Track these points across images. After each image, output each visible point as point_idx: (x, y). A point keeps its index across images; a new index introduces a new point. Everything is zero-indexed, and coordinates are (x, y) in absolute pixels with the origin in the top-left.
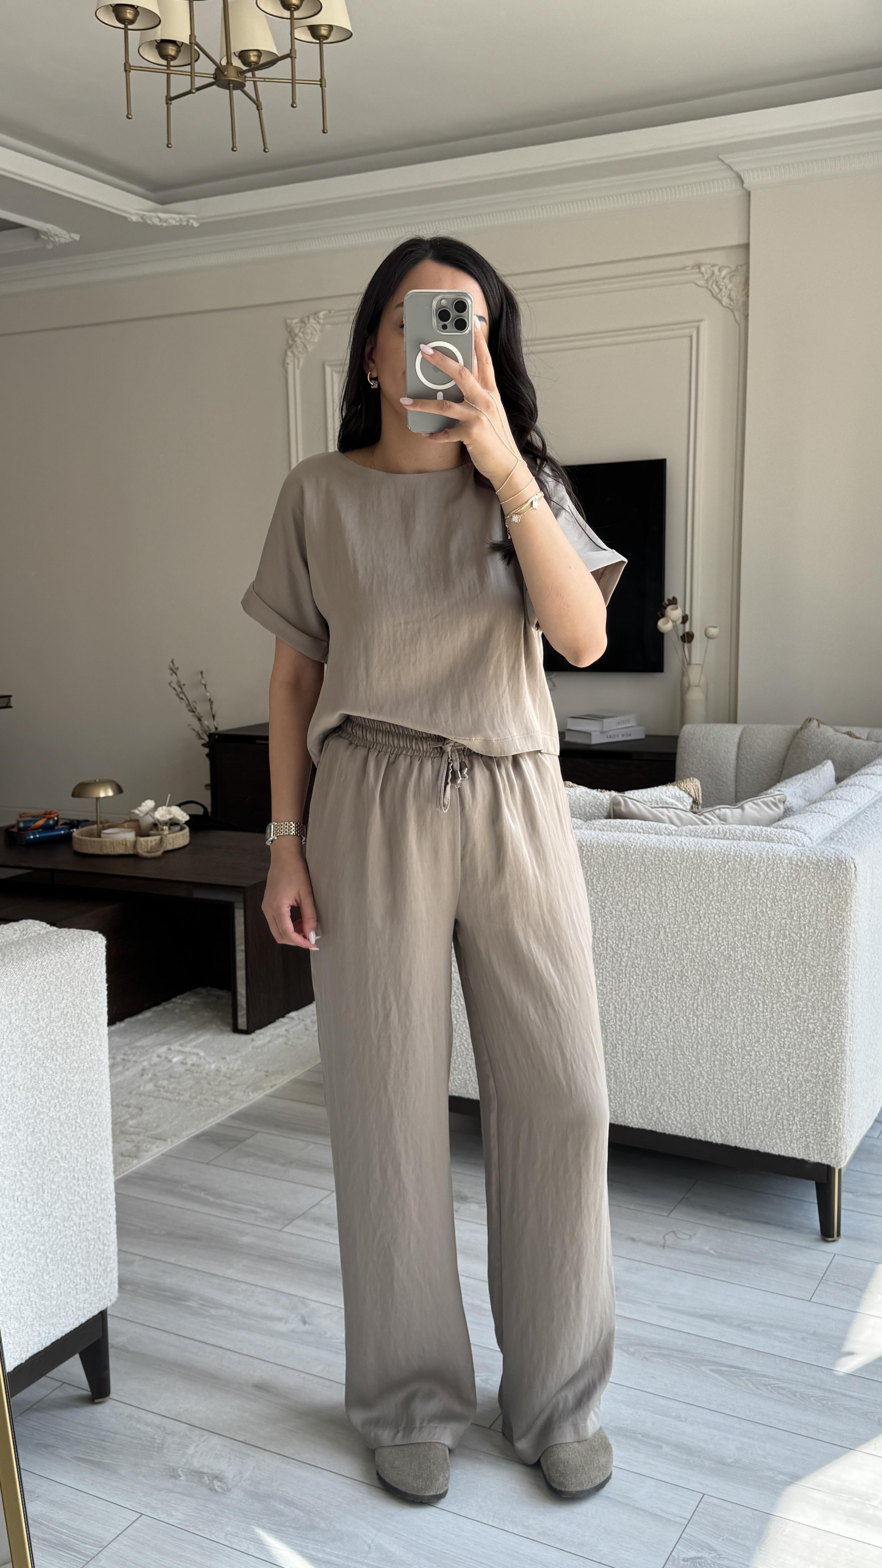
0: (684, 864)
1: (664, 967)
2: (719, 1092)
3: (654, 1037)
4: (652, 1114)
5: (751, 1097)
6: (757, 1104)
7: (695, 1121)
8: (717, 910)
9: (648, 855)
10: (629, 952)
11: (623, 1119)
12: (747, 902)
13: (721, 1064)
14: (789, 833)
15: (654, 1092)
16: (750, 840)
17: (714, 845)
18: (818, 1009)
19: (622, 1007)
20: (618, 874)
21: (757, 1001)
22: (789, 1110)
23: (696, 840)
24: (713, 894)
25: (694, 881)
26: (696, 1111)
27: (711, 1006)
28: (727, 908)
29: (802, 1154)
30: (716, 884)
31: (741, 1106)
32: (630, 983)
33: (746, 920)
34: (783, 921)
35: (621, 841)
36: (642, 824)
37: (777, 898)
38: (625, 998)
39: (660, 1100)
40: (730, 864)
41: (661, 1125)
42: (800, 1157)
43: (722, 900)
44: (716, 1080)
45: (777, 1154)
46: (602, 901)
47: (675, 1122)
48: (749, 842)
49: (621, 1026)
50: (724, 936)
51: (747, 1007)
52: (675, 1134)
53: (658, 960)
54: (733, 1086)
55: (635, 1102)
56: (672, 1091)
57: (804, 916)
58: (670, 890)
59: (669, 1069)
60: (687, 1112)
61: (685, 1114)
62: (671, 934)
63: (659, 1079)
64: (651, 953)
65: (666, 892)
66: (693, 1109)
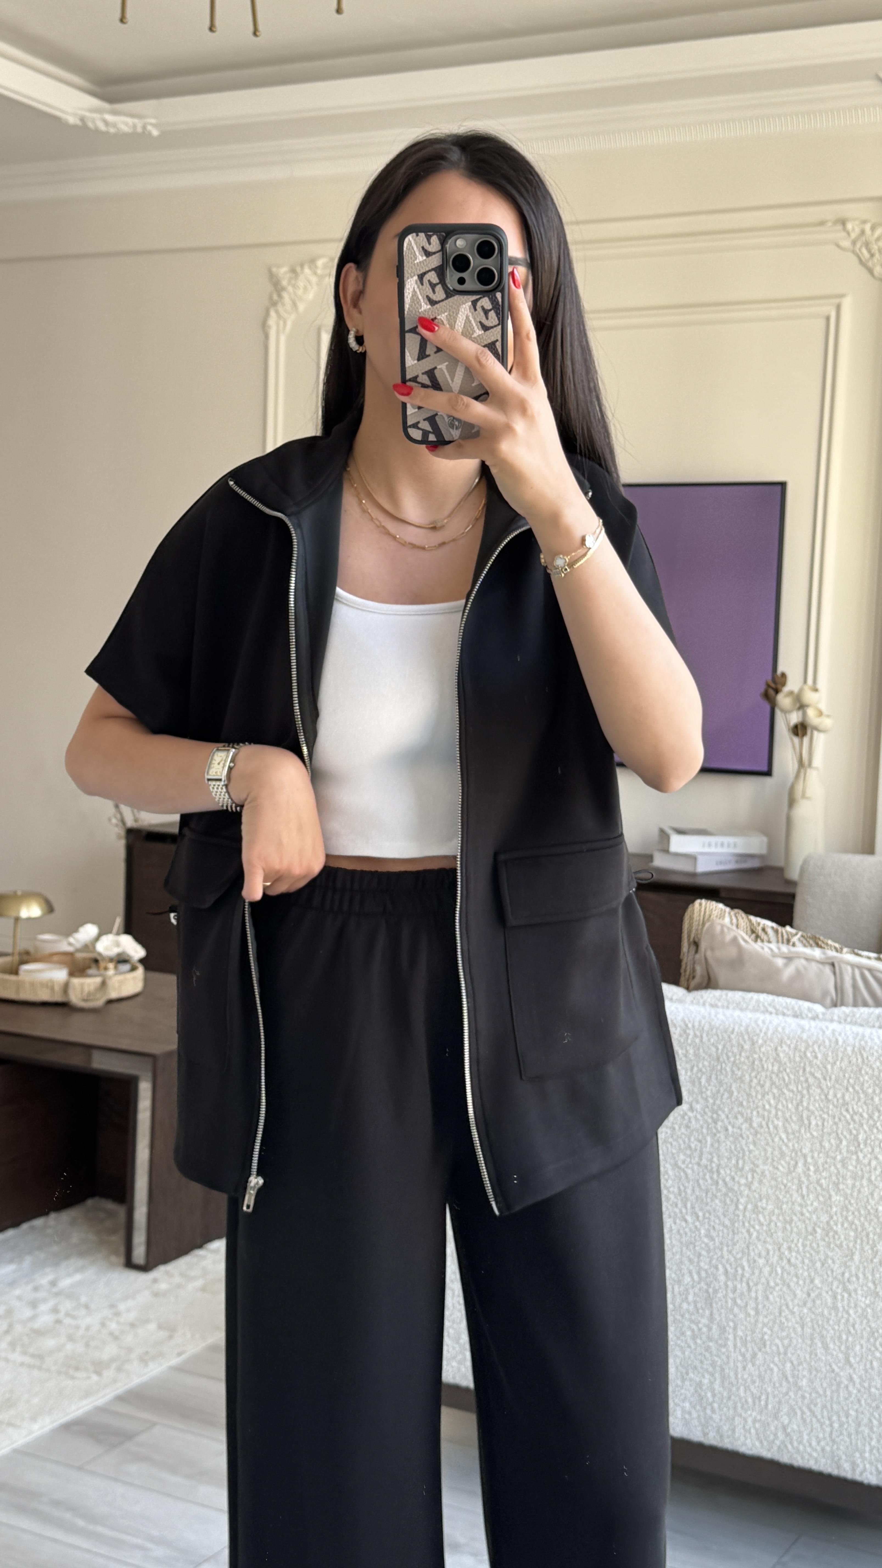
0: (838, 1063)
1: (802, 1214)
3: (783, 1320)
4: (775, 1435)
7: (838, 1449)
9: (785, 1048)
10: (750, 1188)
15: (780, 1402)
19: (737, 1271)
20: (739, 1073)
23: (854, 1028)
25: (851, 1089)
26: (841, 1434)
27: (870, 1278)
35: (744, 1024)
39: (788, 1414)
41: (788, 1452)
44: (873, 1390)
46: (714, 1112)
47: (809, 1450)
49: (734, 1300)
52: (807, 1466)
53: (793, 1204)
55: (751, 1415)
56: (806, 1401)
58: (815, 1100)
59: (804, 1369)
60: (827, 1435)
61: (824, 1438)
62: (814, 1166)
63: (788, 1382)
64: (783, 1193)
65: (809, 1104)
66: (837, 1431)
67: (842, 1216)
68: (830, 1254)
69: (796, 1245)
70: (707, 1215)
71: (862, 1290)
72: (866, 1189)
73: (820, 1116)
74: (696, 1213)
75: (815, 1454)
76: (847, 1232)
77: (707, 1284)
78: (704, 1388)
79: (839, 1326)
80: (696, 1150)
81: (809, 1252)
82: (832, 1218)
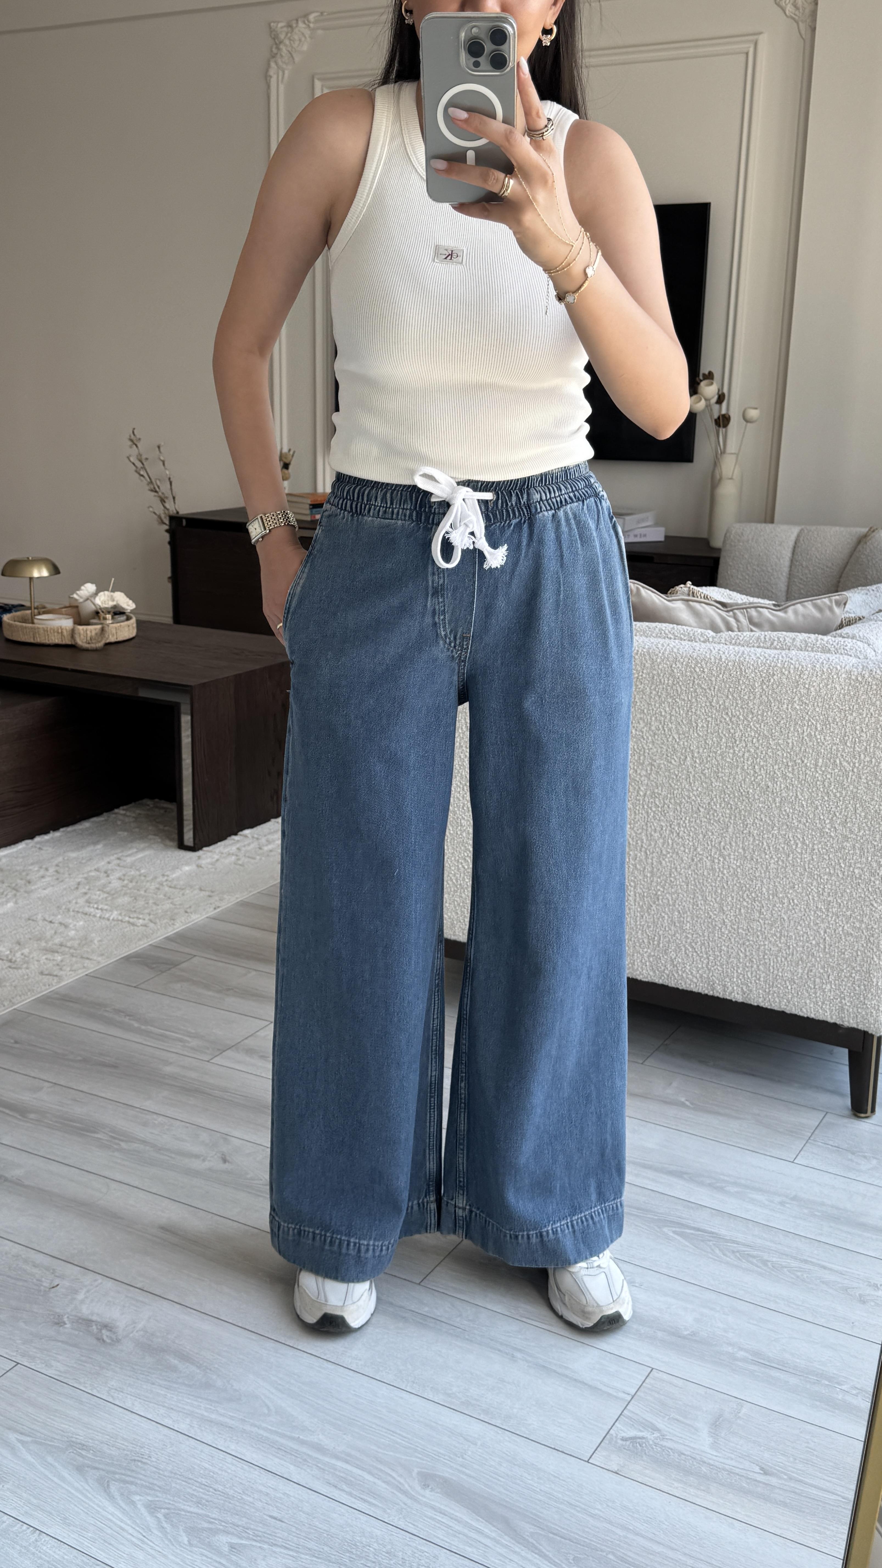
0: (721, 676)
1: (689, 798)
2: (744, 944)
3: (672, 879)
4: (665, 966)
5: (780, 951)
6: (786, 959)
8: (756, 732)
9: (679, 664)
10: (649, 779)
12: (792, 723)
13: (747, 912)
14: (849, 643)
15: (669, 942)
16: (801, 650)
17: (758, 655)
18: (868, 852)
19: (637, 843)
21: (795, 841)
22: (823, 968)
23: (736, 648)
24: (753, 713)
25: (730, 697)
26: (716, 964)
27: (741, 845)
28: (768, 731)
29: (834, 1017)
30: (757, 701)
31: (767, 961)
32: (648, 816)
33: (790, 744)
34: (834, 747)
35: (647, 647)
36: (673, 628)
37: (830, 719)
38: (640, 834)
39: (675, 951)
40: (775, 677)
42: (832, 1021)
43: (763, 721)
44: (740, 931)
45: (806, 1016)
47: (690, 976)
48: (801, 652)
50: (762, 763)
51: (783, 848)
52: (689, 989)
53: (682, 790)
54: (760, 937)
56: (689, 941)
57: (860, 742)
58: (702, 707)
59: (687, 916)
60: (704, 965)
61: (703, 968)
62: (700, 759)
64: (675, 781)
65: (696, 710)
66: (712, 962)
67: (720, 797)
68: (710, 828)
69: (684, 822)
75: (695, 980)
79: (716, 883)
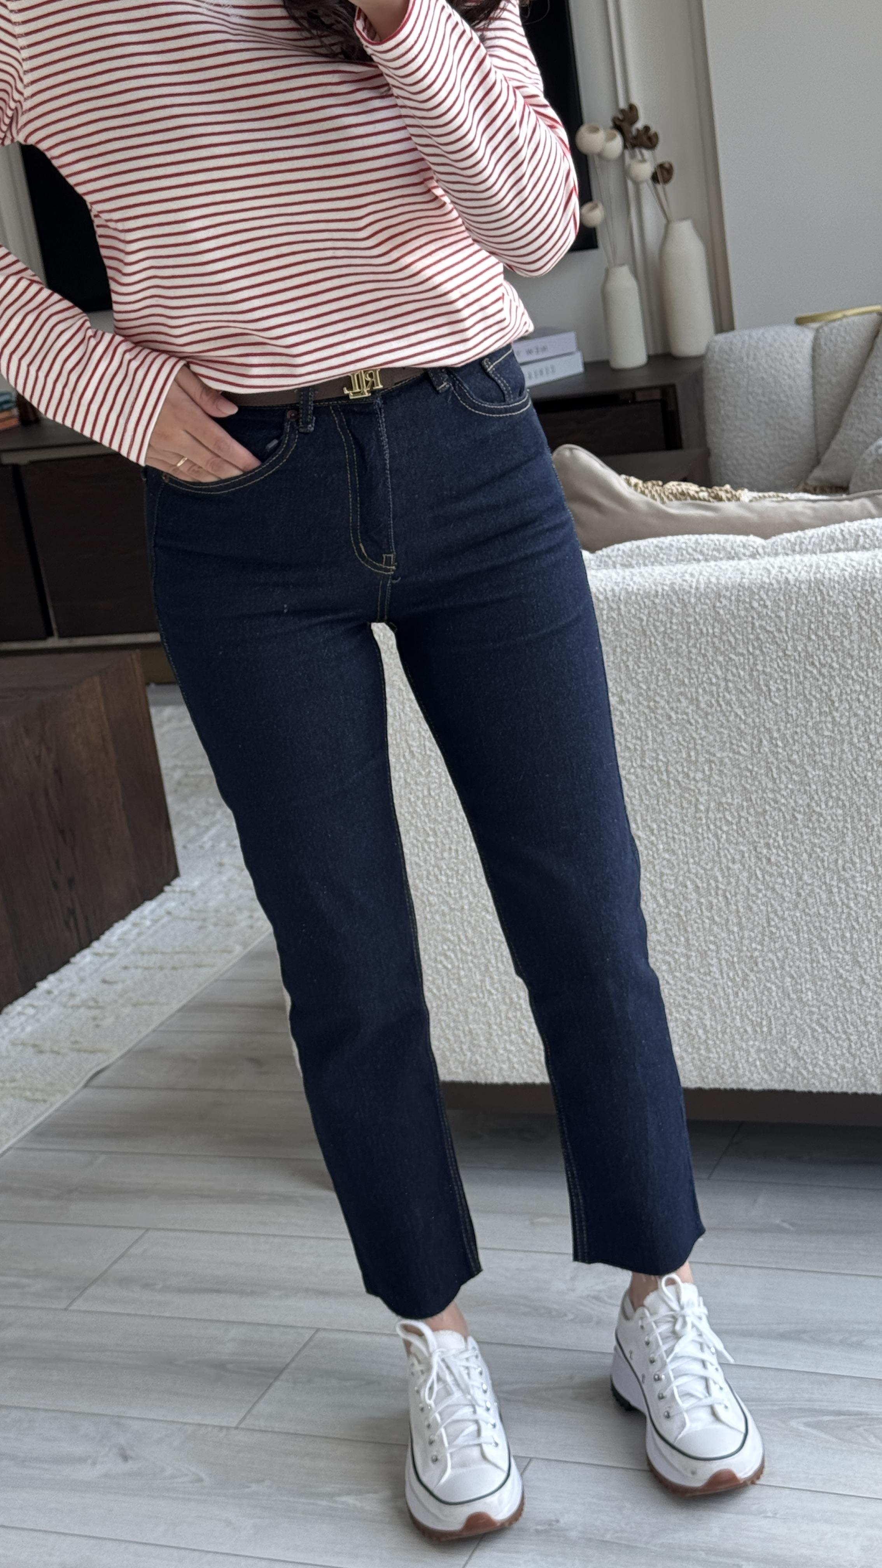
0: (793, 608)
1: (776, 802)
3: (774, 930)
4: (786, 1062)
7: (861, 1063)
9: (724, 602)
10: (709, 784)
11: (734, 1078)
15: (785, 1024)
19: (709, 884)
20: (673, 645)
24: (851, 657)
25: (813, 637)
26: (862, 1045)
27: (869, 860)
30: (855, 637)
32: (719, 840)
35: (667, 581)
38: (712, 869)
39: (797, 1036)
41: (804, 1078)
43: (869, 666)
46: (649, 699)
47: (827, 1071)
49: (712, 919)
52: (827, 1090)
53: (764, 791)
55: (752, 1046)
56: (815, 1017)
58: (771, 660)
59: (806, 981)
60: (844, 1051)
61: (843, 1054)
62: (783, 740)
63: (790, 999)
64: (749, 781)
65: (765, 666)
66: (856, 1044)
67: (824, 793)
68: (816, 841)
69: (775, 840)
70: (663, 826)
71: (861, 876)
72: (849, 755)
73: (782, 678)
74: (649, 826)
75: (835, 1075)
76: (834, 810)
77: (675, 907)
78: (693, 1025)
79: (840, 923)
80: (635, 749)
81: (792, 845)
82: (813, 798)
